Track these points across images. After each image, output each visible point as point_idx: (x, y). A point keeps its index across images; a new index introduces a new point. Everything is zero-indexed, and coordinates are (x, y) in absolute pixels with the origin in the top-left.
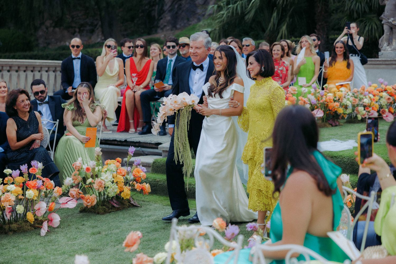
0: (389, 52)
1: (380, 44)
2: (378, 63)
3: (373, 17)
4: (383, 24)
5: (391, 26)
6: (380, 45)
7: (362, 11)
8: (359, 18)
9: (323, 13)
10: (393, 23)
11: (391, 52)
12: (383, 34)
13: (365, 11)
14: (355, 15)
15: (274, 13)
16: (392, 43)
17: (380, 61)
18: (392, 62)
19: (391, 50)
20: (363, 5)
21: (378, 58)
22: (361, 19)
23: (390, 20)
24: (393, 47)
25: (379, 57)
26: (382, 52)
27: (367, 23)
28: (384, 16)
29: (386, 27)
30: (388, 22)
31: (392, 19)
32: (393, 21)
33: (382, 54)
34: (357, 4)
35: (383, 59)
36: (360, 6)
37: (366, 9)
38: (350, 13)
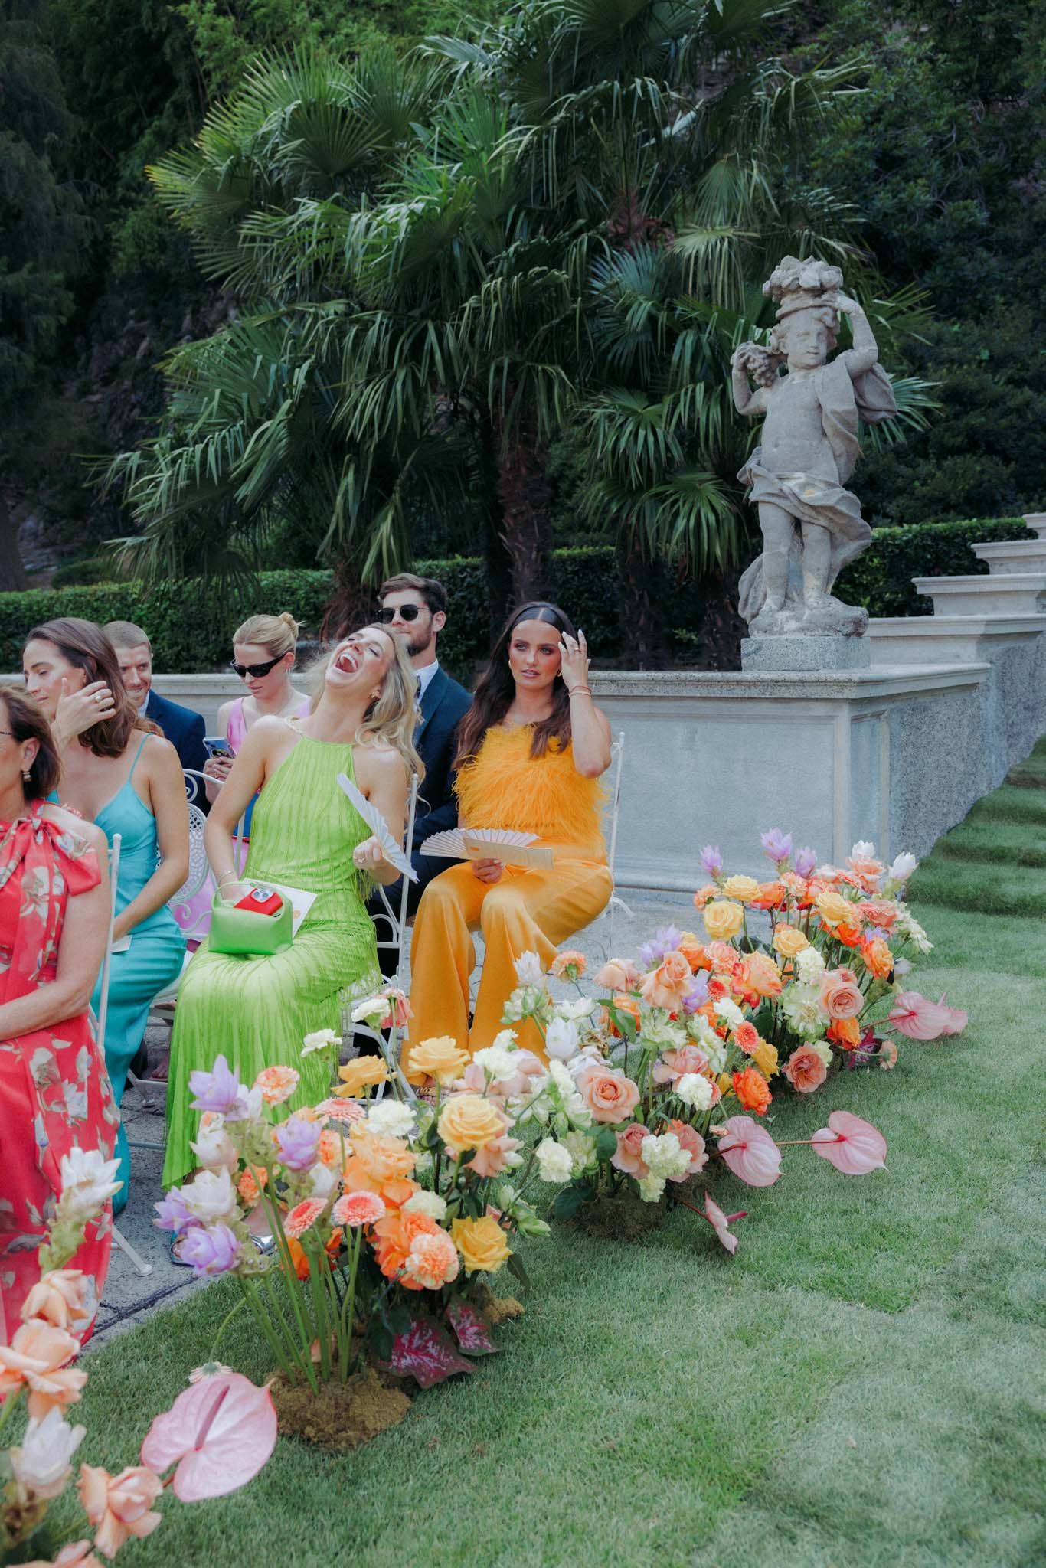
0: (792, 637)
1: (746, 600)
2: (738, 692)
3: (702, 482)
4: (756, 504)
5: (798, 515)
6: (745, 605)
7: (658, 459)
8: (650, 485)
9: (523, 471)
10: (805, 497)
11: (800, 636)
12: (758, 550)
13: (670, 460)
14: (635, 474)
15: (346, 474)
16: (801, 596)
17: (750, 684)
18: (808, 692)
19: (802, 630)
20: (661, 438)
21: (738, 668)
22: (655, 490)
23: (790, 485)
24: (807, 613)
25: (744, 661)
26: (756, 636)
27: (680, 503)
28: (759, 463)
29: (770, 520)
30: (782, 495)
31: (801, 477)
32: (804, 486)
33: (758, 649)
34: (642, 433)
35: (766, 676)
36: (651, 439)
37: (674, 451)
38: (617, 467)
